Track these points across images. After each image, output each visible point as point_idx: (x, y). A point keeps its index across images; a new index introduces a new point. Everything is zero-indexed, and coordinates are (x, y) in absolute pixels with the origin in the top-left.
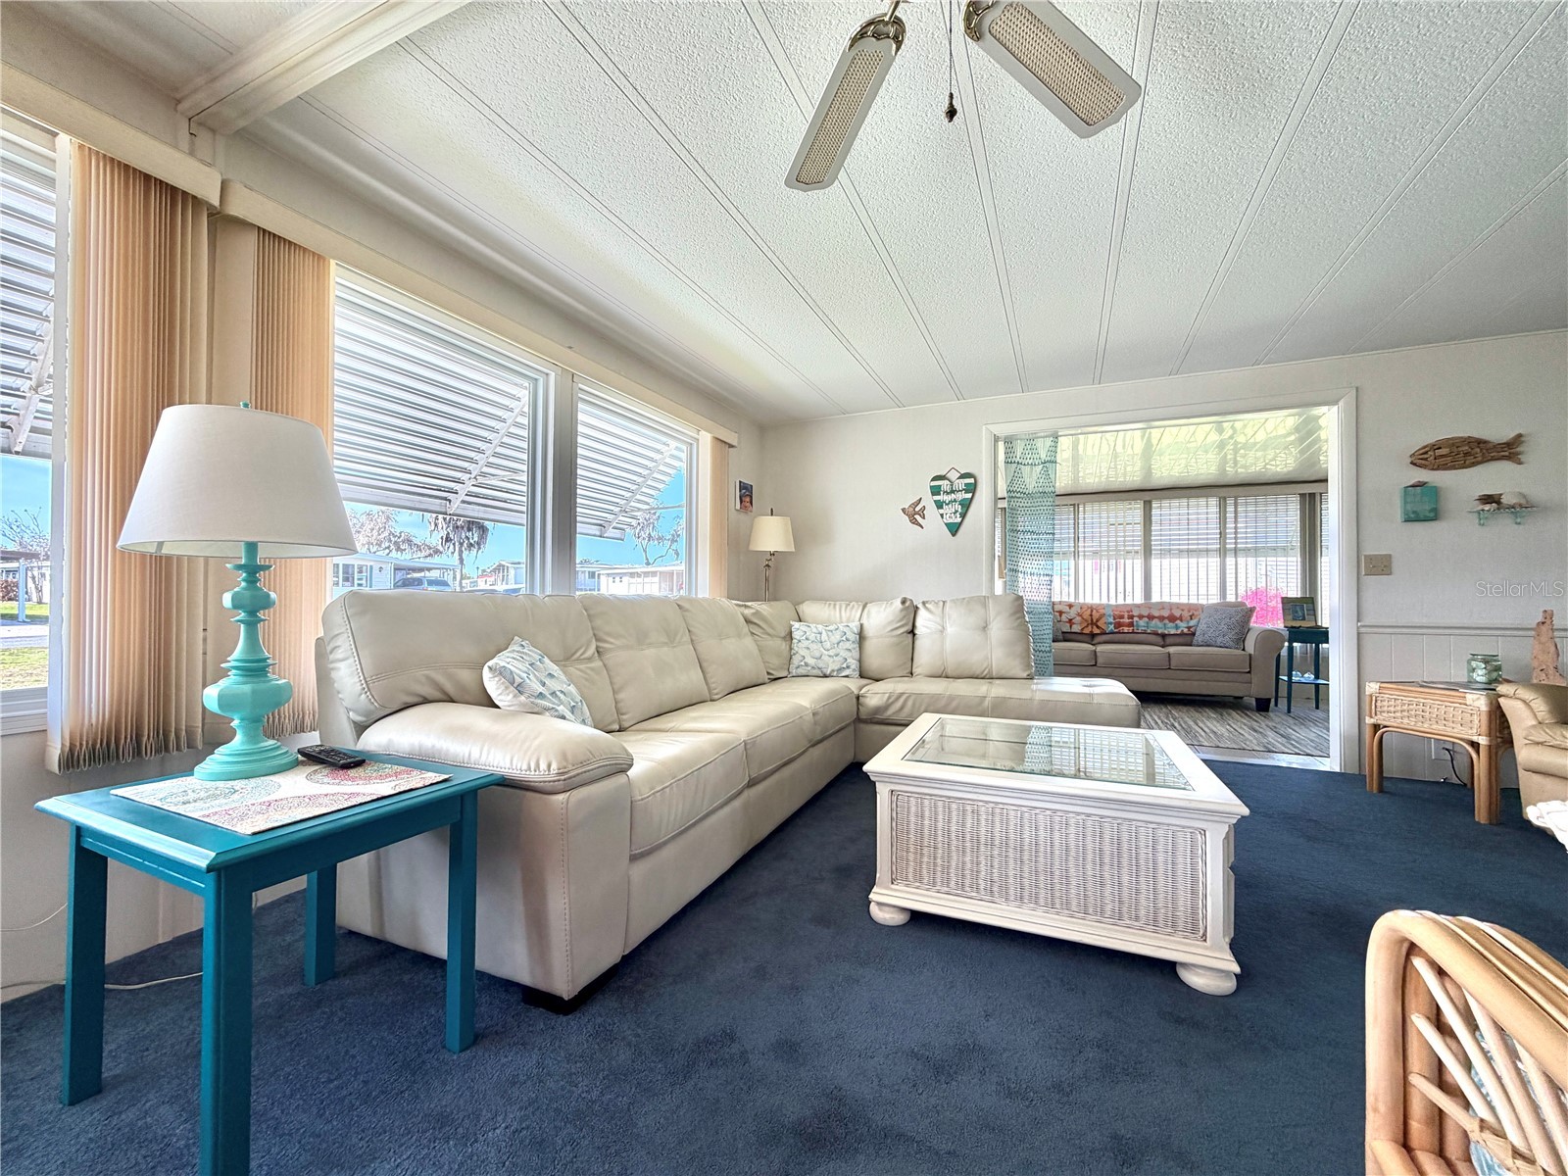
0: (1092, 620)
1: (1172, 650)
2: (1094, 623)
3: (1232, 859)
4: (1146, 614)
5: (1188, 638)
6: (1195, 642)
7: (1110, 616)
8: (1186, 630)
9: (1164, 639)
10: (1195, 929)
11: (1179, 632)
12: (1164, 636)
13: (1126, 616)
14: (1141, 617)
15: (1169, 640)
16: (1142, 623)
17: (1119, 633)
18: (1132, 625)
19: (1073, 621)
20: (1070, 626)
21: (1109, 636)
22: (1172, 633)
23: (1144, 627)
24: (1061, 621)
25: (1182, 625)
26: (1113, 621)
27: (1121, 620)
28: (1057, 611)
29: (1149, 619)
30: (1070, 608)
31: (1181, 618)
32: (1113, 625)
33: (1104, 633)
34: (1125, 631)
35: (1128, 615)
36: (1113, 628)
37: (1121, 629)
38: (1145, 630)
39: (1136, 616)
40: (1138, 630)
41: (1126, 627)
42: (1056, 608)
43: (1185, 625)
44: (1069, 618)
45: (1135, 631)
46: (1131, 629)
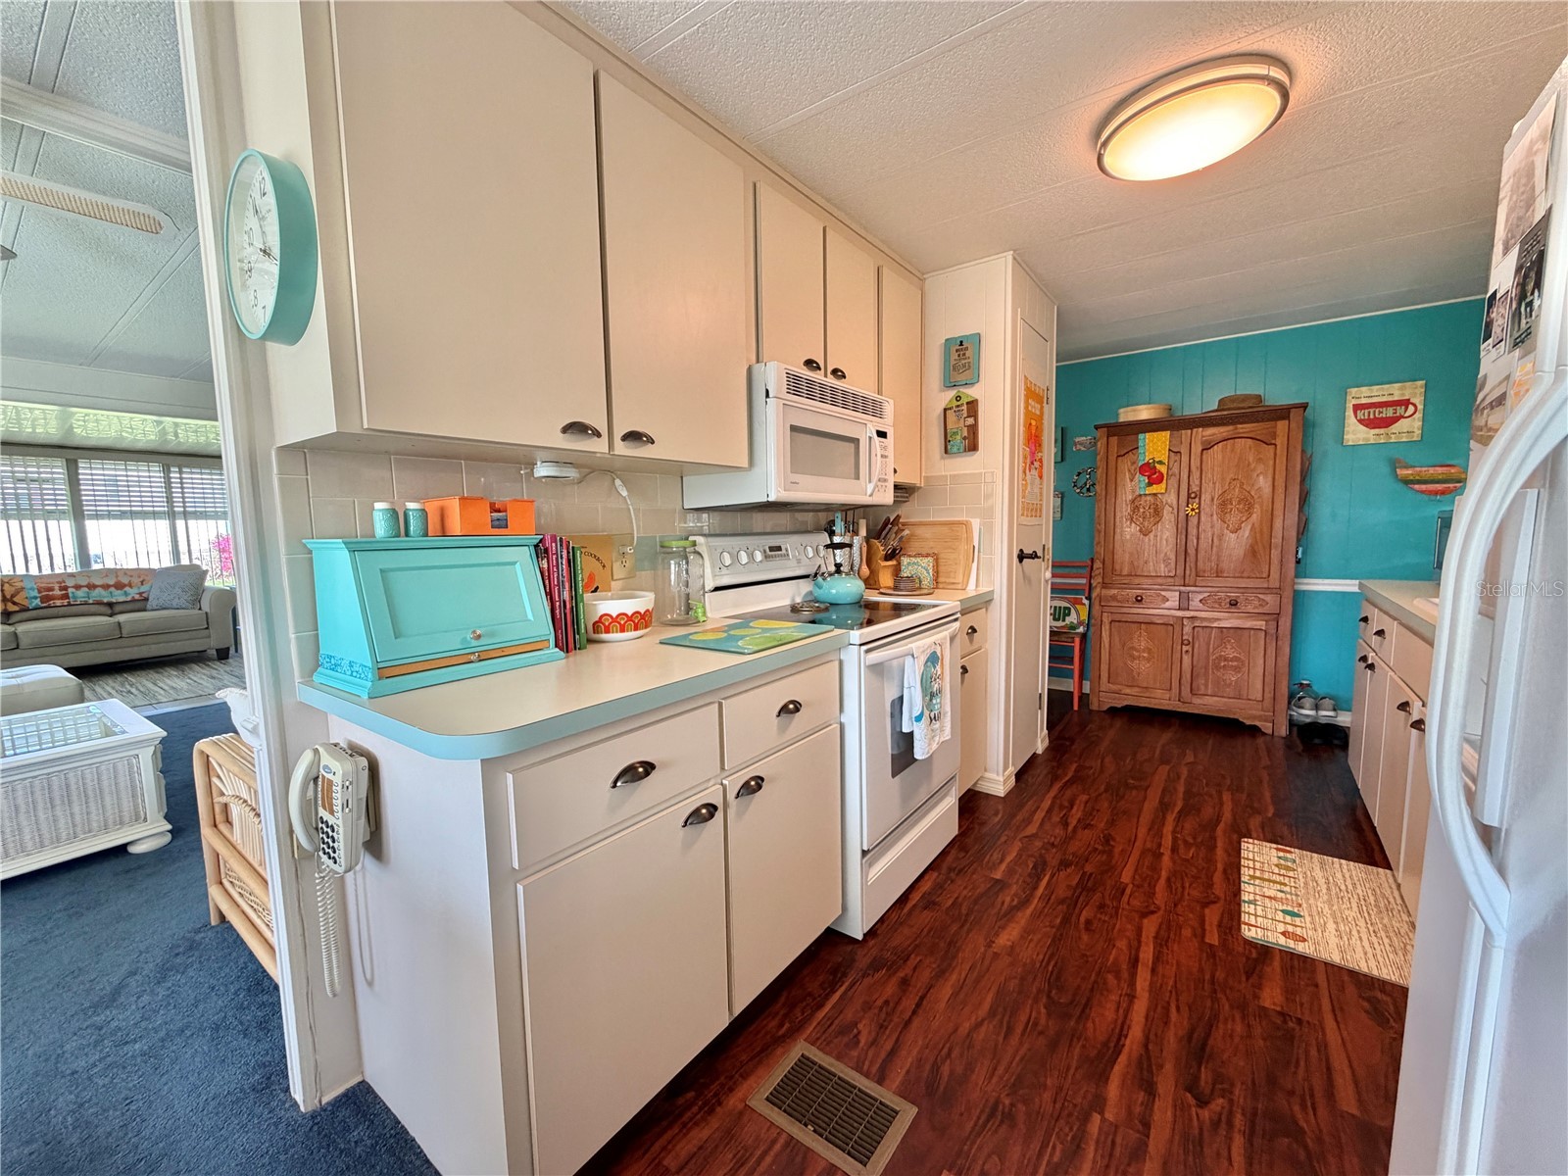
0: (4, 596)
1: (122, 618)
2: (7, 599)
3: (160, 766)
4: (85, 583)
5: (141, 604)
6: (149, 607)
7: (32, 589)
8: (137, 597)
9: (112, 608)
10: (138, 818)
11: (129, 598)
12: (110, 605)
13: (57, 588)
14: (78, 587)
15: (117, 608)
16: (81, 593)
17: (49, 607)
18: (66, 596)
21: (34, 612)
22: (121, 601)
23: (85, 597)
25: (132, 591)
26: (37, 595)
27: (50, 593)
29: (90, 589)
31: (129, 585)
32: (38, 600)
33: (25, 610)
34: (59, 605)
35: (59, 587)
36: (40, 603)
37: (50, 603)
38: (86, 601)
39: (72, 587)
40: (75, 601)
41: (58, 600)
43: (136, 592)
45: (72, 603)
46: (65, 601)
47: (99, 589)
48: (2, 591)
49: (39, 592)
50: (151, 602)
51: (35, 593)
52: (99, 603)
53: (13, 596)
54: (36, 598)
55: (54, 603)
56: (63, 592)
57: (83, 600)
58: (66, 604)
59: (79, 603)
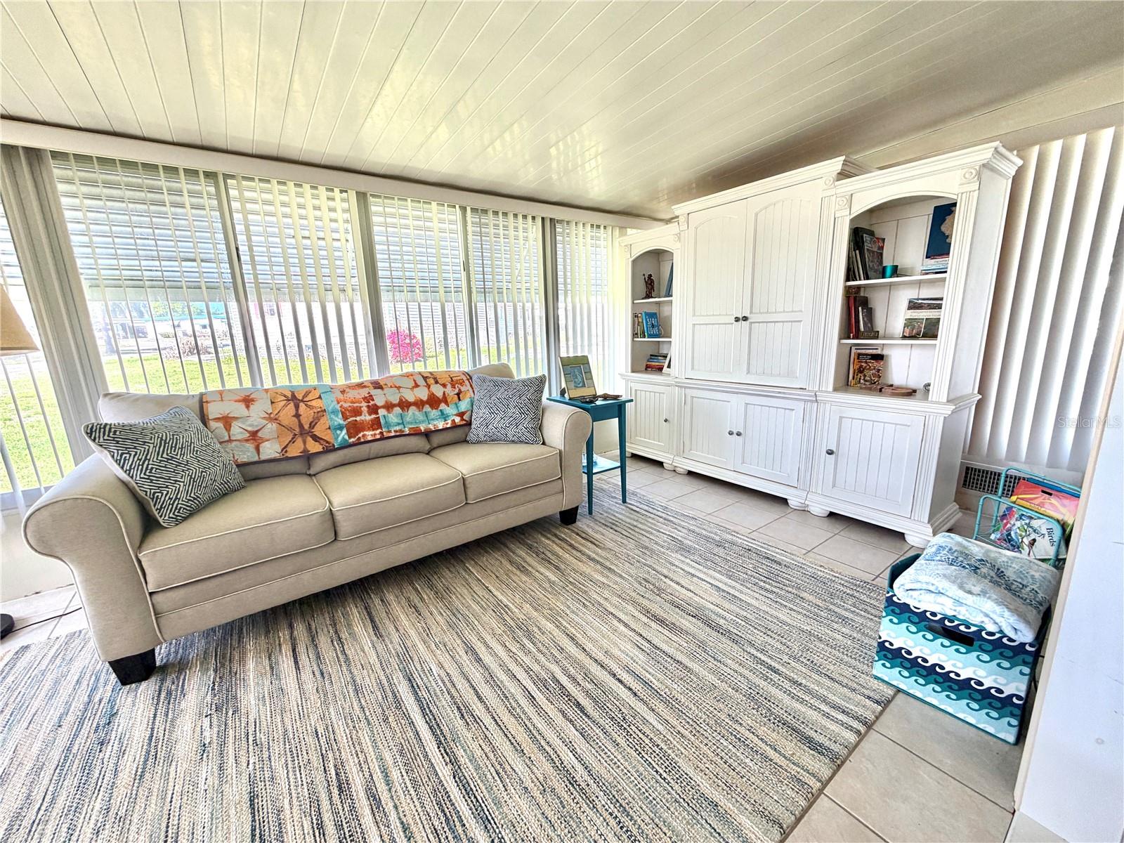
0: (301, 426)
2: (306, 432)
4: (396, 401)
6: (471, 437)
7: (333, 412)
8: (458, 420)
9: (433, 442)
11: (448, 424)
12: (427, 434)
13: (365, 409)
14: (389, 406)
15: (436, 440)
16: (393, 417)
17: (358, 443)
18: (376, 424)
19: (260, 434)
20: (257, 449)
21: (341, 453)
22: (441, 428)
23: (399, 424)
24: (230, 441)
25: (450, 410)
26: (342, 422)
27: (358, 418)
28: (217, 419)
29: (403, 409)
30: (248, 407)
31: (445, 400)
32: (344, 431)
33: (330, 449)
34: (370, 438)
35: (368, 407)
36: (346, 437)
37: (360, 435)
38: (401, 431)
39: (383, 407)
40: (390, 432)
41: (369, 430)
42: (213, 410)
43: (455, 412)
44: (250, 429)
45: (386, 435)
46: (378, 432)
47: (413, 409)
48: (297, 416)
49: (345, 418)
50: (477, 430)
51: (339, 420)
52: (416, 433)
53: (312, 425)
54: (341, 428)
55: (364, 436)
56: (373, 416)
57: (398, 428)
58: (378, 437)
59: (393, 434)
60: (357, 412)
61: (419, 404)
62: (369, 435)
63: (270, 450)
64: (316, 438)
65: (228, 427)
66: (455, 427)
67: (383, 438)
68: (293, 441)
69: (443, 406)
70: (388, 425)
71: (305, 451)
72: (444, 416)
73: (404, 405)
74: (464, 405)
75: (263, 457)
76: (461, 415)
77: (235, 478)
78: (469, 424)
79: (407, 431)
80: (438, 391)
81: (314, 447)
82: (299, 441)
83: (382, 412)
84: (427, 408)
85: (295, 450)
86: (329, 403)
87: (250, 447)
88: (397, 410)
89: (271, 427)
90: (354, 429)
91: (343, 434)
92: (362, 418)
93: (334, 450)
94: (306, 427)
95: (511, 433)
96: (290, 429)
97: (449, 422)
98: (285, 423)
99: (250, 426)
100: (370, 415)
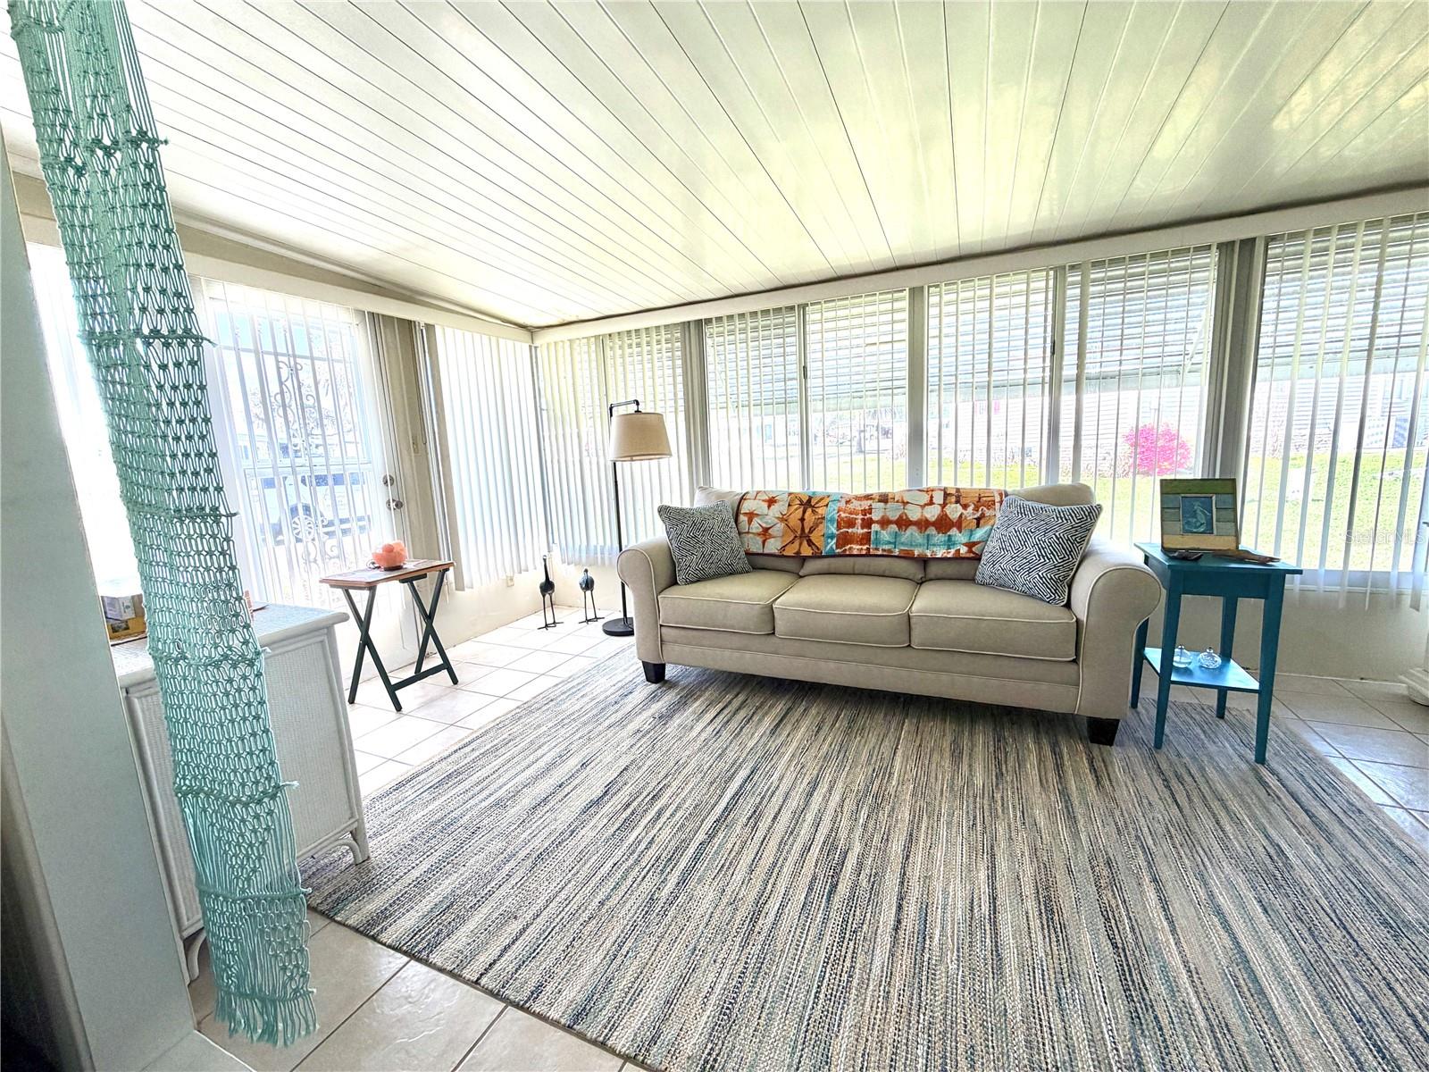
0: (802, 529)
2: (804, 535)
4: (898, 516)
5: (965, 569)
6: (975, 578)
7: (831, 521)
8: (964, 550)
9: (924, 569)
11: (952, 554)
12: (924, 562)
13: (859, 521)
14: (885, 523)
15: (929, 572)
17: (844, 555)
19: (770, 531)
20: (764, 543)
21: (826, 561)
22: (939, 556)
23: (890, 543)
24: (748, 533)
25: (960, 537)
26: (835, 531)
27: (850, 530)
28: (745, 514)
29: (900, 527)
30: (769, 507)
31: (959, 524)
32: (835, 541)
33: (818, 556)
34: (855, 552)
35: (863, 520)
36: (834, 547)
37: (847, 547)
38: (889, 551)
39: (877, 522)
40: (877, 549)
41: (857, 543)
42: (746, 507)
43: (965, 540)
44: (764, 525)
45: (872, 552)
46: (865, 547)
47: (912, 530)
48: (802, 520)
49: (839, 528)
50: (984, 570)
51: (833, 529)
52: (907, 556)
53: (811, 532)
54: (832, 538)
55: (850, 548)
56: (865, 530)
57: (886, 547)
58: (864, 552)
59: (880, 553)
60: (851, 524)
61: (923, 524)
62: (856, 549)
63: (773, 546)
64: (810, 543)
65: (750, 521)
66: (958, 558)
67: (868, 555)
68: (792, 542)
69: (954, 531)
70: (878, 541)
71: (798, 553)
72: (950, 543)
73: (903, 523)
74: (979, 534)
75: (766, 551)
76: (970, 545)
77: (743, 562)
78: (978, 558)
79: (896, 552)
80: (954, 511)
81: (807, 551)
82: (797, 543)
83: (875, 527)
84: (932, 531)
85: (790, 552)
86: (831, 512)
87: (760, 540)
88: (894, 527)
89: (781, 526)
90: (844, 540)
91: (833, 543)
92: (854, 530)
93: (821, 557)
94: (807, 531)
95: (1020, 580)
96: (794, 531)
97: (953, 551)
98: (791, 524)
99: (766, 523)
100: (862, 528)
